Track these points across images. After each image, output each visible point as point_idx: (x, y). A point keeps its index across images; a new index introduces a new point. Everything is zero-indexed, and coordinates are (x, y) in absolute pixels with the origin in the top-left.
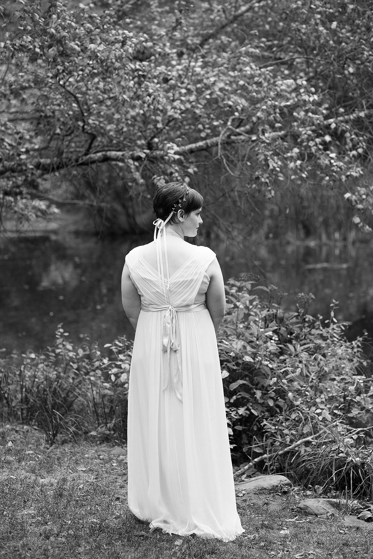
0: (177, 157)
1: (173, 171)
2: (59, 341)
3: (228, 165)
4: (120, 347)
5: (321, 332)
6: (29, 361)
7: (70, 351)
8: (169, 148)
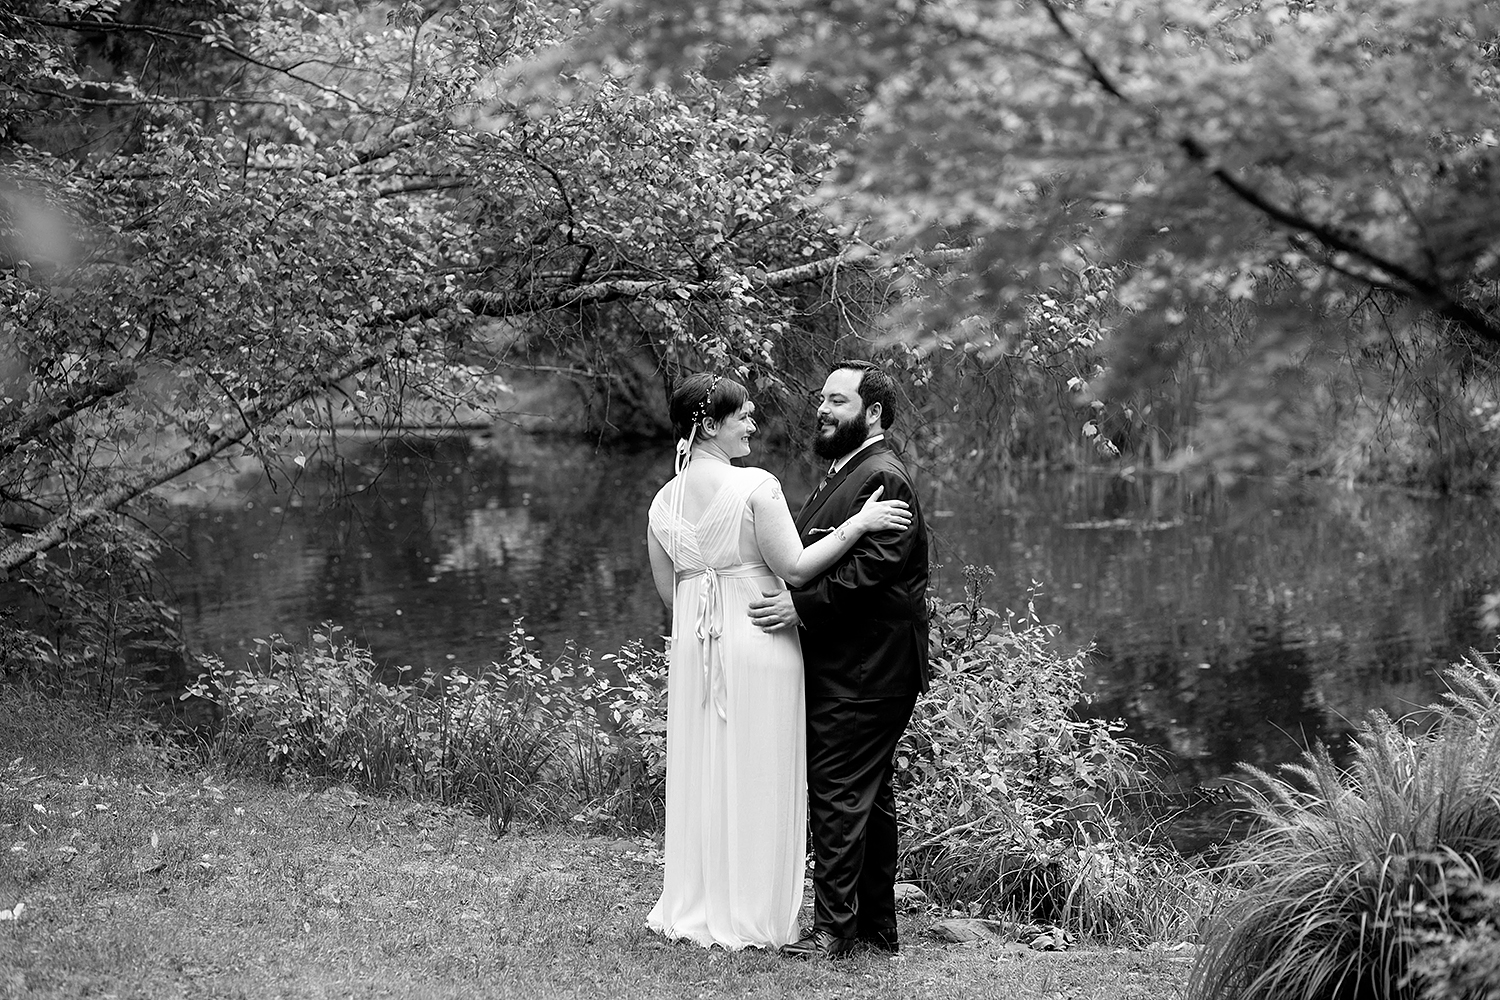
0: (749, 300)
1: (741, 328)
2: (515, 652)
3: (850, 317)
4: (633, 660)
5: (1009, 641)
6: (457, 689)
7: (536, 671)
8: (733, 284)
